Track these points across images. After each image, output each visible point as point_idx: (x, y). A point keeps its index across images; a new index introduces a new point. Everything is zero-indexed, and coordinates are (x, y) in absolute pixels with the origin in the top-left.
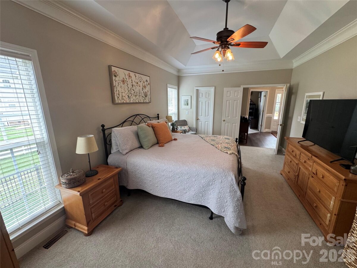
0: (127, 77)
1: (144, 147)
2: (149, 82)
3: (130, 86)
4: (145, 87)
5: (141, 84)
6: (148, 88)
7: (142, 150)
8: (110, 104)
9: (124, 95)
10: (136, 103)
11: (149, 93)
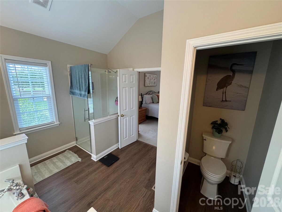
0: (149, 76)
1: (154, 103)
2: (156, 77)
3: (150, 80)
4: (155, 79)
5: (153, 78)
6: (156, 80)
7: (153, 104)
8: (144, 86)
9: (148, 83)
10: (151, 86)
11: (156, 82)
